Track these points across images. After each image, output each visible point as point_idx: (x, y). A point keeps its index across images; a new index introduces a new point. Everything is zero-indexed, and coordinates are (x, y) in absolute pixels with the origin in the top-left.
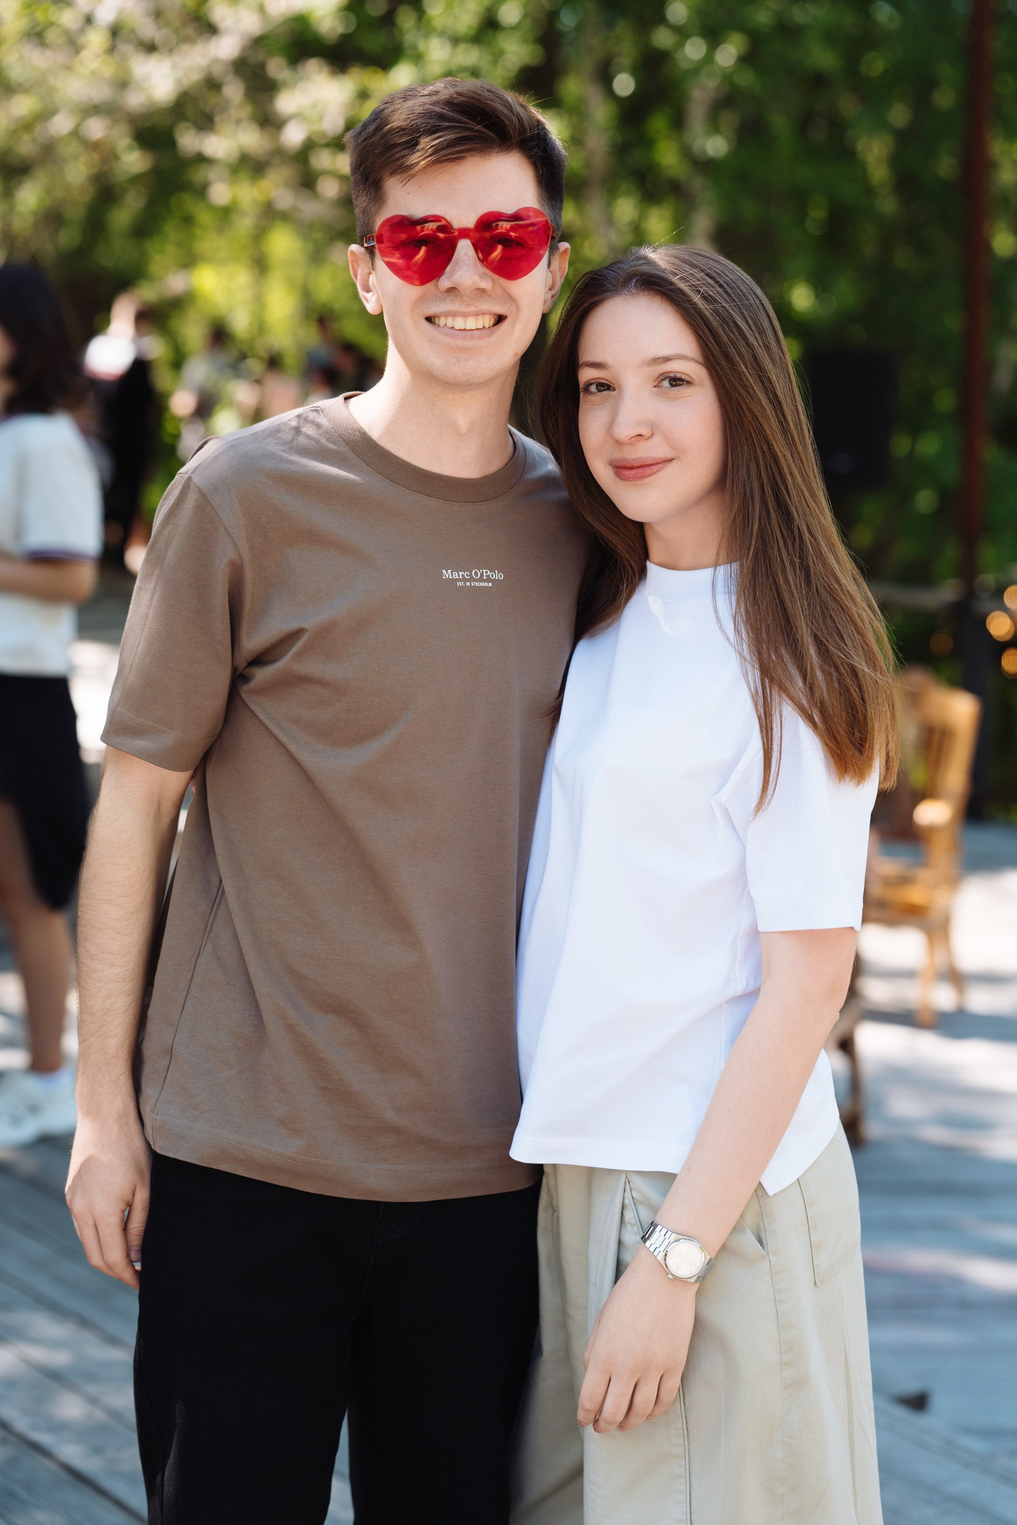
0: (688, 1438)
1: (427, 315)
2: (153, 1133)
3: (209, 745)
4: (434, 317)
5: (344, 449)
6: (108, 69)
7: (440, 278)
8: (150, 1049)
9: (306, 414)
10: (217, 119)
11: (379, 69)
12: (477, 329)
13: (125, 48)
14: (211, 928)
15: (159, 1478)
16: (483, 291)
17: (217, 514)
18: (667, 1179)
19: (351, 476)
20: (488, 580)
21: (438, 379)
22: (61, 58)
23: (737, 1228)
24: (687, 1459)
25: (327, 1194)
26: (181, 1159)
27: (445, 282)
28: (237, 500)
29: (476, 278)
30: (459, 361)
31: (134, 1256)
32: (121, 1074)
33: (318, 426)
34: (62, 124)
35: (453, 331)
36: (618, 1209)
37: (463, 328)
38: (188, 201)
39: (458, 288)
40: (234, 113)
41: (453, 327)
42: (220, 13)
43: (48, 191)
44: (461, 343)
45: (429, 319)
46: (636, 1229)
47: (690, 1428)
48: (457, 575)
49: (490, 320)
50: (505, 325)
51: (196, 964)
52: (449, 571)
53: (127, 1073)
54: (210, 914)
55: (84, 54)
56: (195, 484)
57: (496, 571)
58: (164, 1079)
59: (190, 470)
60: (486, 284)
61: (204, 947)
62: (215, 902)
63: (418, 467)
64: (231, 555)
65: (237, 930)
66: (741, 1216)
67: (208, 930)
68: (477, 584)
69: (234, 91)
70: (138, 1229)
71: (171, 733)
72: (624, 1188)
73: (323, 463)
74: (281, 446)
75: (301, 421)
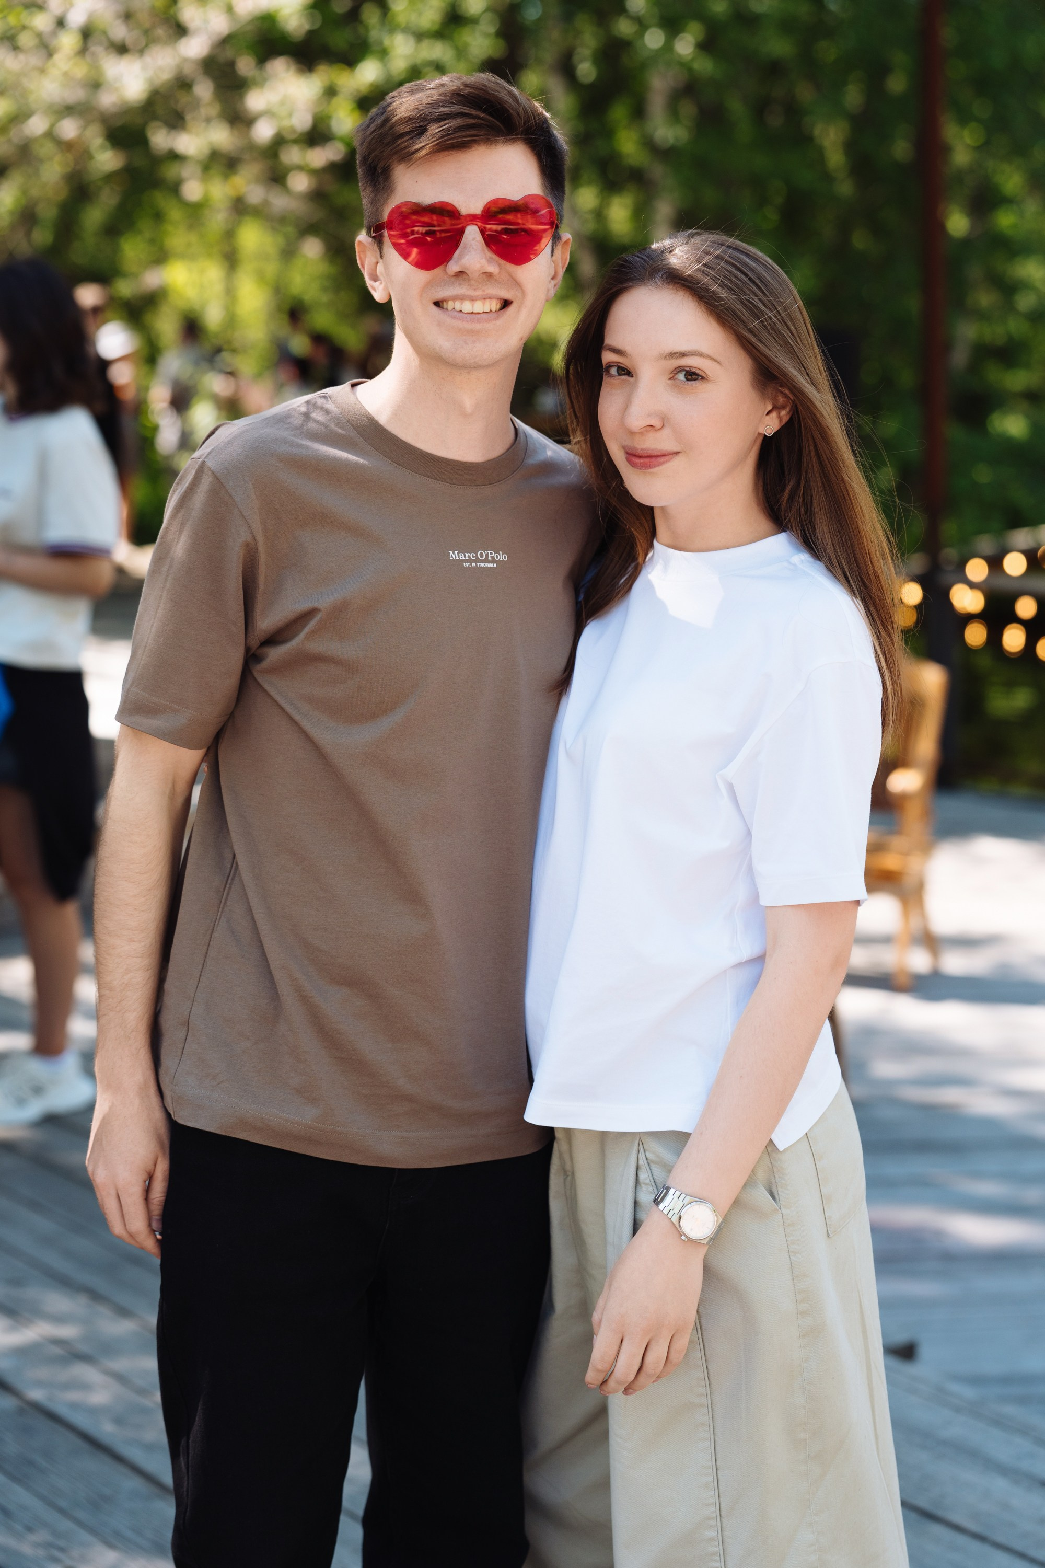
0: (710, 1387)
1: (435, 300)
2: (173, 1104)
3: (223, 724)
4: (442, 301)
5: (353, 434)
6: (80, 71)
7: (448, 263)
8: (168, 1022)
9: (314, 400)
10: (188, 117)
11: (344, 66)
12: (484, 312)
13: (97, 49)
14: (225, 903)
15: (183, 1442)
16: (489, 275)
17: (231, 497)
18: (679, 1139)
19: (361, 461)
20: (493, 561)
21: (446, 362)
22: (34, 60)
23: (749, 1184)
24: (710, 1408)
25: (342, 1161)
26: (200, 1129)
27: (453, 267)
28: (251, 484)
29: (484, 262)
30: (467, 344)
31: (155, 1225)
32: (141, 1048)
33: (327, 412)
34: (37, 125)
35: (460, 314)
36: (633, 1170)
37: (471, 312)
38: (161, 199)
39: (467, 272)
40: (203, 112)
41: (461, 311)
42: (189, 14)
43: (24, 192)
44: (468, 326)
45: (437, 304)
46: (650, 1189)
47: (711, 1378)
48: (463, 556)
49: (497, 305)
50: (511, 310)
51: (211, 938)
52: (456, 552)
53: (147, 1047)
54: (224, 889)
55: (57, 57)
56: (209, 468)
57: (501, 552)
58: (182, 1050)
59: (203, 455)
60: (493, 269)
61: (219, 922)
62: (228, 877)
63: (425, 452)
64: (245, 536)
65: (252, 904)
66: (752, 1171)
67: (222, 905)
68: (483, 565)
69: (204, 90)
70: (158, 1199)
71: (185, 712)
72: (637, 1150)
73: (333, 448)
74: (292, 431)
75: (310, 406)
